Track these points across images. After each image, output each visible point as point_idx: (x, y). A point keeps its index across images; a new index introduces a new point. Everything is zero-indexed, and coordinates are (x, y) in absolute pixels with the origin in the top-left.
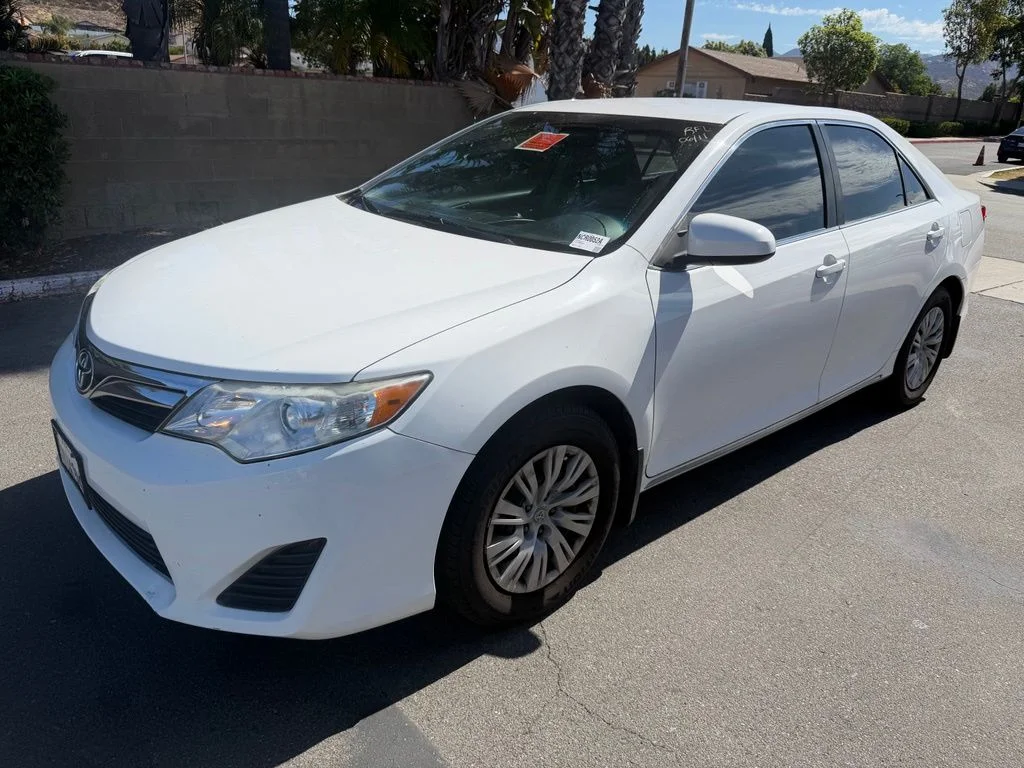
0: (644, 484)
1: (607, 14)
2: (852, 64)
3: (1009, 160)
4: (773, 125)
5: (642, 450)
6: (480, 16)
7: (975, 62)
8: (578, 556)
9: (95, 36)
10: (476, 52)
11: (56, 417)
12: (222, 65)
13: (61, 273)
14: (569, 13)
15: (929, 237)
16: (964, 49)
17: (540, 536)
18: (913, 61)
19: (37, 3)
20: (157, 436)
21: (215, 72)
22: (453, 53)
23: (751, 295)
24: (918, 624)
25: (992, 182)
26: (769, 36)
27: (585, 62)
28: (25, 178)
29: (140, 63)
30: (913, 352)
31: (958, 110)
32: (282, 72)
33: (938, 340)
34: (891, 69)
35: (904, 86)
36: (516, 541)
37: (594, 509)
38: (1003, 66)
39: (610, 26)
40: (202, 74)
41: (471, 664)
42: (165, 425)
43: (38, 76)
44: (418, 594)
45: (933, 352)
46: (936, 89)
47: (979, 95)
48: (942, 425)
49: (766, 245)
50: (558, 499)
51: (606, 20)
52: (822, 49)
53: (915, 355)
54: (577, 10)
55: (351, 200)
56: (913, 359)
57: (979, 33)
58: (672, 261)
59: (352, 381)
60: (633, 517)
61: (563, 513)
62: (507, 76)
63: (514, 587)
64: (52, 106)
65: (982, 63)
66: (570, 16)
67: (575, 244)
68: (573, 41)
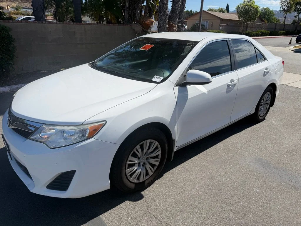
0: (175, 149)
1: (175, 3)
2: (252, 14)
3: (299, 42)
4: (215, 41)
5: (174, 139)
6: (137, 5)
7: (289, 13)
8: (155, 171)
9: (29, 11)
10: (137, 15)
11: (3, 133)
12: (61, 22)
13: (14, 85)
14: (163, 3)
15: (264, 72)
16: (286, 9)
17: (143, 165)
18: (271, 13)
19: (12, 1)
20: (28, 140)
21: (59, 24)
22: (130, 16)
23: (207, 93)
24: (255, 190)
25: (294, 49)
26: (228, 6)
27: (168, 18)
28: (3, 57)
29: (37, 22)
30: (261, 105)
31: (284, 27)
32: (79, 23)
33: (269, 102)
34: (264, 15)
35: (268, 20)
36: (135, 168)
37: (160, 157)
38: (298, 14)
39: (176, 7)
40: (55, 24)
41: (122, 204)
42: (30, 137)
43: (6, 27)
44: (105, 185)
45: (268, 105)
46: (278, 21)
47: (292, 22)
48: (270, 127)
49: (209, 79)
50: (149, 155)
51: (175, 5)
52: (243, 10)
53: (262, 106)
54: (166, 2)
55: (91, 66)
56: (261, 107)
57: (291, 4)
58: (182, 84)
59: (82, 124)
60: (172, 159)
61: (150, 159)
62: (146, 22)
63: (136, 181)
64: (10, 36)
65: (291, 13)
66: (164, 4)
67: (153, 80)
68: (165, 12)
